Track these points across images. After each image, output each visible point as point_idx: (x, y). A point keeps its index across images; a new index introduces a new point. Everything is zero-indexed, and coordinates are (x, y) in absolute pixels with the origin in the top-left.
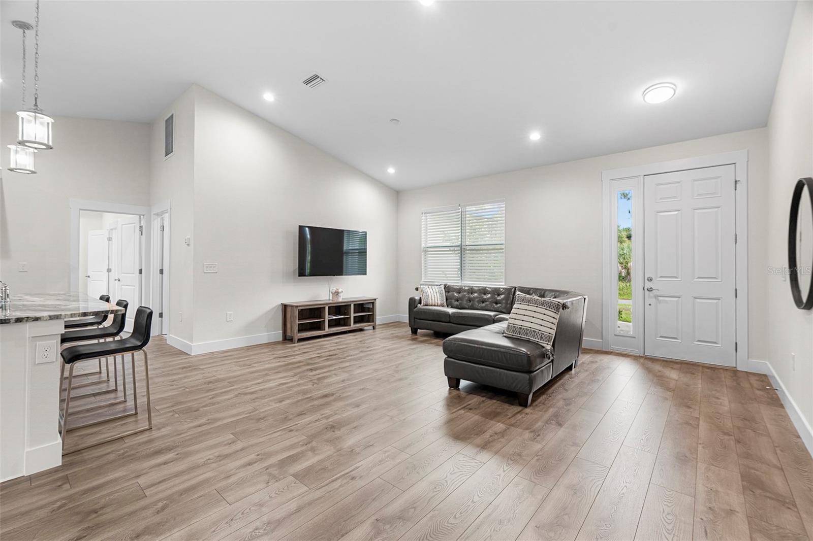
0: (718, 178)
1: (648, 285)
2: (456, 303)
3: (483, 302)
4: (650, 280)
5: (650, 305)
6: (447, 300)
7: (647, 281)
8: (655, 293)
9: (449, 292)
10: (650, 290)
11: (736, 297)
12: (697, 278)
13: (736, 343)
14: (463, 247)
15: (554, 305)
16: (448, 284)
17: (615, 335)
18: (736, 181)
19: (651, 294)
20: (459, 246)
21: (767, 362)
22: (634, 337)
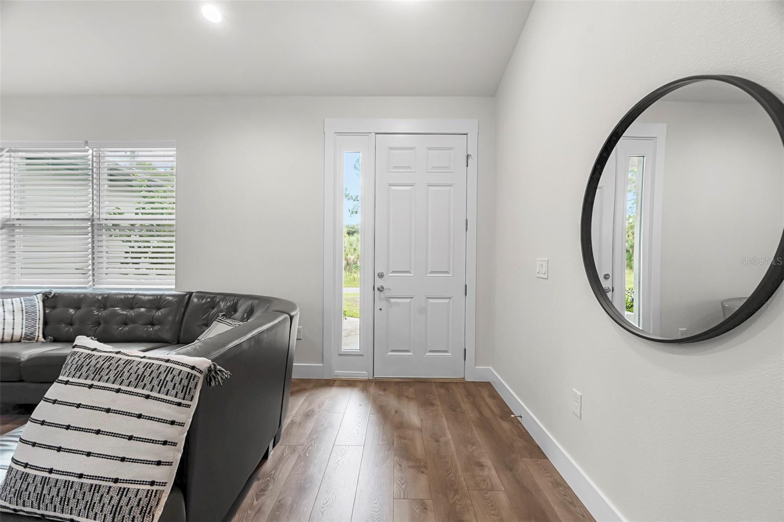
0: (451, 149)
1: (379, 283)
2: (67, 329)
3: (126, 324)
4: (381, 276)
5: (381, 309)
6: (45, 323)
7: (378, 278)
8: (386, 293)
9: (54, 308)
10: (381, 289)
11: (466, 295)
12: (430, 273)
13: (465, 350)
14: (96, 222)
15: (177, 379)
16: (54, 291)
17: (339, 355)
18: (468, 156)
19: (382, 295)
20: (88, 219)
21: (491, 368)
22: (362, 355)
